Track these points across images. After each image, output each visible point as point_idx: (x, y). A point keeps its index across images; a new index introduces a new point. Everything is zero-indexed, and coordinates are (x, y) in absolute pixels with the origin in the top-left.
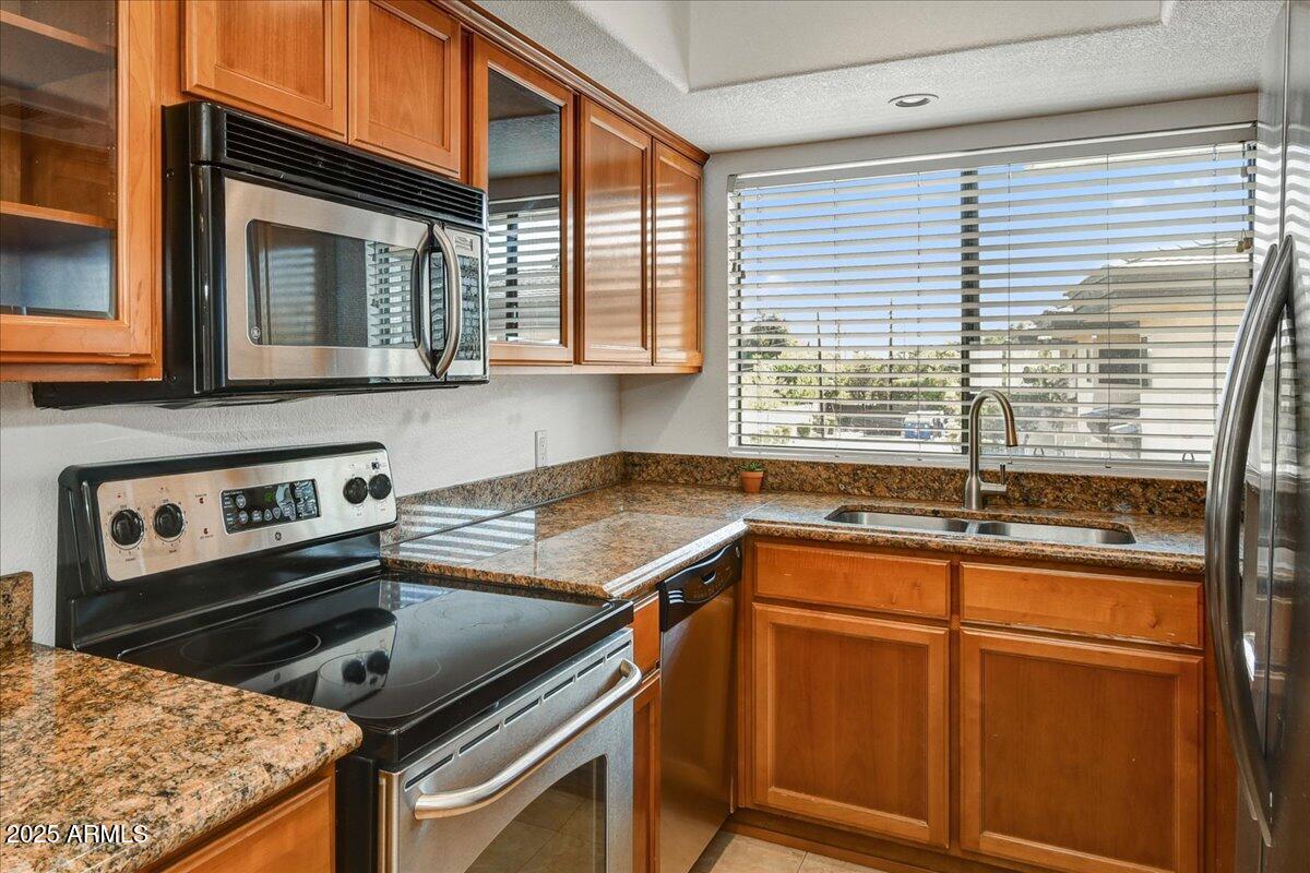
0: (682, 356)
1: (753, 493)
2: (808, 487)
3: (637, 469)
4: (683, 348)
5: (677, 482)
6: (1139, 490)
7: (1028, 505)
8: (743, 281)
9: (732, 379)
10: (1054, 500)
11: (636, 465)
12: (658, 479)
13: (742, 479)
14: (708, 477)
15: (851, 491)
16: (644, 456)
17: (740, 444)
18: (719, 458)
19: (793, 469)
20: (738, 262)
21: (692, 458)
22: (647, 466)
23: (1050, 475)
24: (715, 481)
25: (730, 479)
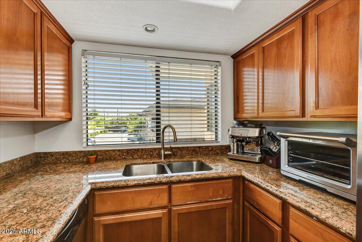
0: (63, 114)
1: (93, 164)
2: (112, 158)
3: (42, 159)
4: (63, 111)
5: (61, 162)
6: (198, 149)
7: (174, 156)
8: (88, 88)
9: (85, 123)
10: (180, 154)
11: (42, 157)
12: (52, 162)
13: (88, 158)
14: (75, 159)
15: (126, 158)
16: (46, 154)
17: (87, 145)
18: (79, 151)
19: (107, 153)
20: (86, 82)
21: (68, 152)
22: (47, 157)
23: (179, 147)
24: (78, 160)
25: (83, 158)
